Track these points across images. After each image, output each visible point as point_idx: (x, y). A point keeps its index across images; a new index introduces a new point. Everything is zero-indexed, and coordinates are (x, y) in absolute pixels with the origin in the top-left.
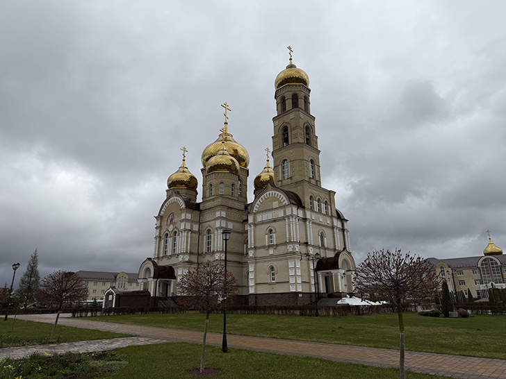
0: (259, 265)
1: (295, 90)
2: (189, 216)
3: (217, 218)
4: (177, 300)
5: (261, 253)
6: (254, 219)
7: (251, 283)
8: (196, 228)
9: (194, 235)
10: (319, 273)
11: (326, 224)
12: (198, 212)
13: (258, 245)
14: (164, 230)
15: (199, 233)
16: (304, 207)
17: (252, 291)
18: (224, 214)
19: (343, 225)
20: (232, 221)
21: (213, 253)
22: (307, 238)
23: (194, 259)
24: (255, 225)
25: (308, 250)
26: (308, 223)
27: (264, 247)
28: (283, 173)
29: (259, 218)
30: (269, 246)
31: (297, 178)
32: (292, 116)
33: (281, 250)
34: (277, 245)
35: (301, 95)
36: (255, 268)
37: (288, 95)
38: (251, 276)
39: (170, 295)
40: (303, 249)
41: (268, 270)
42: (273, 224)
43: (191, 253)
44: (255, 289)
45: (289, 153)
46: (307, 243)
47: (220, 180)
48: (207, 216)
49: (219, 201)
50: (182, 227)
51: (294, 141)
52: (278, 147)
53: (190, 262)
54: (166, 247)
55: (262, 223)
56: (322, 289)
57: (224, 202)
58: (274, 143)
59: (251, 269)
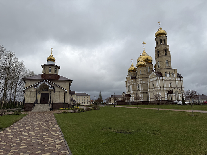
0: (151, 93)
1: (160, 38)
2: (132, 81)
3: (139, 81)
4: (132, 102)
5: (151, 90)
6: (149, 81)
7: (149, 98)
8: (135, 84)
9: (134, 86)
10: (168, 95)
11: (173, 80)
12: (135, 79)
13: (150, 88)
14: (127, 85)
15: (136, 85)
16: (162, 76)
17: (150, 100)
18: (141, 80)
19: (181, 79)
20: (144, 81)
21: (140, 90)
22: (164, 85)
23: (135, 92)
24: (149, 82)
25: (164, 89)
26: (164, 81)
27: (152, 88)
28: (158, 65)
29: (150, 80)
30: (153, 88)
31: (161, 67)
32: (159, 47)
33: (156, 89)
34: (154, 88)
35: (163, 39)
36: (150, 94)
37: (158, 40)
38: (149, 96)
39: (130, 101)
40: (162, 89)
41: (153, 95)
42: (153, 82)
43: (134, 91)
44: (151, 100)
45: (159, 59)
46: (163, 87)
47: (140, 70)
48: (138, 80)
49: (140, 76)
50: (131, 84)
51: (160, 55)
52: (156, 57)
53: (134, 93)
54: (128, 89)
55: (151, 82)
56: (170, 99)
57: (141, 76)
58: (155, 56)
59: (149, 94)
